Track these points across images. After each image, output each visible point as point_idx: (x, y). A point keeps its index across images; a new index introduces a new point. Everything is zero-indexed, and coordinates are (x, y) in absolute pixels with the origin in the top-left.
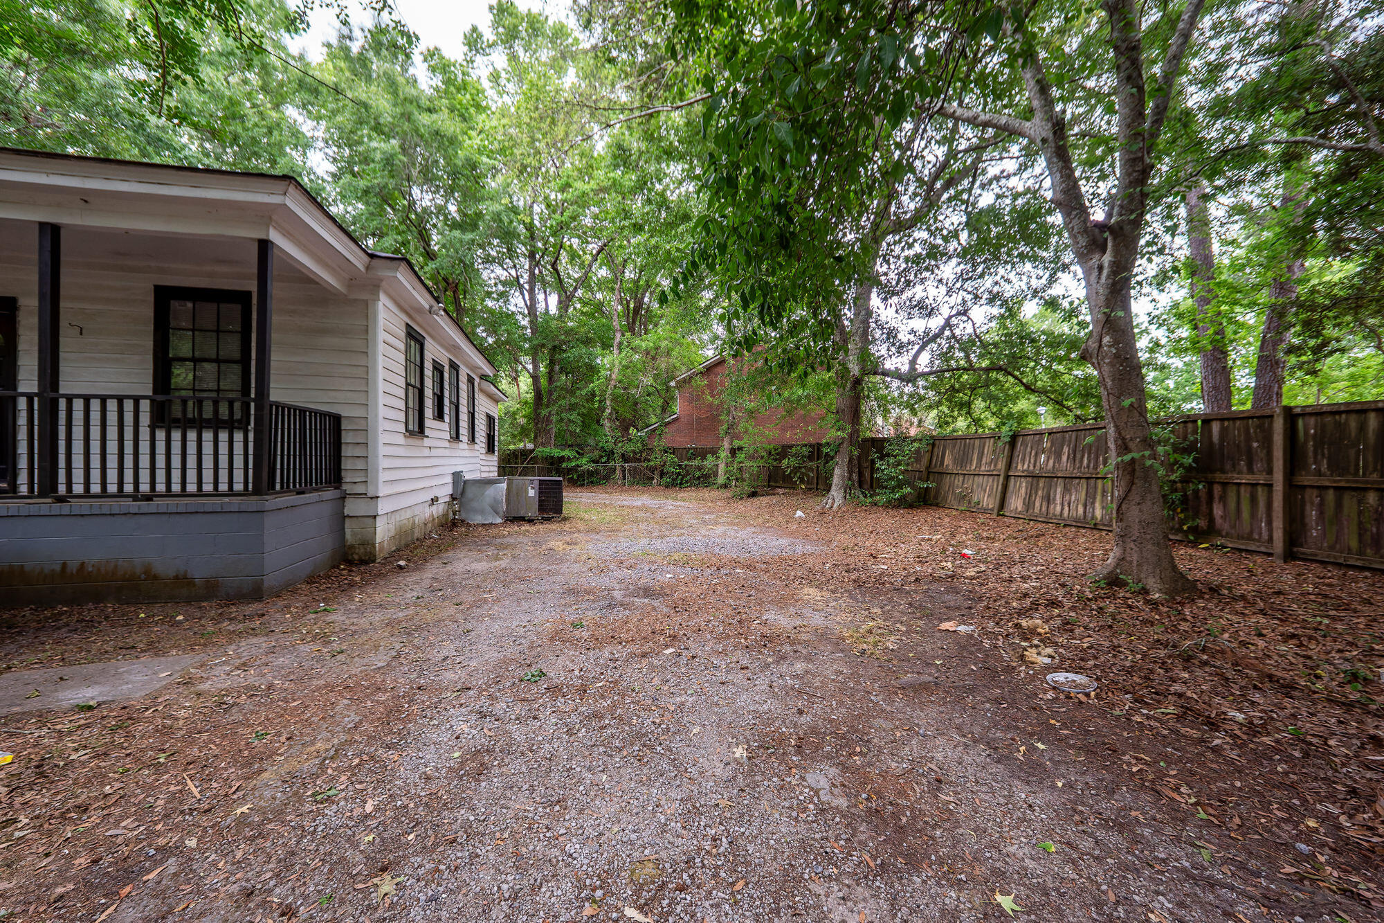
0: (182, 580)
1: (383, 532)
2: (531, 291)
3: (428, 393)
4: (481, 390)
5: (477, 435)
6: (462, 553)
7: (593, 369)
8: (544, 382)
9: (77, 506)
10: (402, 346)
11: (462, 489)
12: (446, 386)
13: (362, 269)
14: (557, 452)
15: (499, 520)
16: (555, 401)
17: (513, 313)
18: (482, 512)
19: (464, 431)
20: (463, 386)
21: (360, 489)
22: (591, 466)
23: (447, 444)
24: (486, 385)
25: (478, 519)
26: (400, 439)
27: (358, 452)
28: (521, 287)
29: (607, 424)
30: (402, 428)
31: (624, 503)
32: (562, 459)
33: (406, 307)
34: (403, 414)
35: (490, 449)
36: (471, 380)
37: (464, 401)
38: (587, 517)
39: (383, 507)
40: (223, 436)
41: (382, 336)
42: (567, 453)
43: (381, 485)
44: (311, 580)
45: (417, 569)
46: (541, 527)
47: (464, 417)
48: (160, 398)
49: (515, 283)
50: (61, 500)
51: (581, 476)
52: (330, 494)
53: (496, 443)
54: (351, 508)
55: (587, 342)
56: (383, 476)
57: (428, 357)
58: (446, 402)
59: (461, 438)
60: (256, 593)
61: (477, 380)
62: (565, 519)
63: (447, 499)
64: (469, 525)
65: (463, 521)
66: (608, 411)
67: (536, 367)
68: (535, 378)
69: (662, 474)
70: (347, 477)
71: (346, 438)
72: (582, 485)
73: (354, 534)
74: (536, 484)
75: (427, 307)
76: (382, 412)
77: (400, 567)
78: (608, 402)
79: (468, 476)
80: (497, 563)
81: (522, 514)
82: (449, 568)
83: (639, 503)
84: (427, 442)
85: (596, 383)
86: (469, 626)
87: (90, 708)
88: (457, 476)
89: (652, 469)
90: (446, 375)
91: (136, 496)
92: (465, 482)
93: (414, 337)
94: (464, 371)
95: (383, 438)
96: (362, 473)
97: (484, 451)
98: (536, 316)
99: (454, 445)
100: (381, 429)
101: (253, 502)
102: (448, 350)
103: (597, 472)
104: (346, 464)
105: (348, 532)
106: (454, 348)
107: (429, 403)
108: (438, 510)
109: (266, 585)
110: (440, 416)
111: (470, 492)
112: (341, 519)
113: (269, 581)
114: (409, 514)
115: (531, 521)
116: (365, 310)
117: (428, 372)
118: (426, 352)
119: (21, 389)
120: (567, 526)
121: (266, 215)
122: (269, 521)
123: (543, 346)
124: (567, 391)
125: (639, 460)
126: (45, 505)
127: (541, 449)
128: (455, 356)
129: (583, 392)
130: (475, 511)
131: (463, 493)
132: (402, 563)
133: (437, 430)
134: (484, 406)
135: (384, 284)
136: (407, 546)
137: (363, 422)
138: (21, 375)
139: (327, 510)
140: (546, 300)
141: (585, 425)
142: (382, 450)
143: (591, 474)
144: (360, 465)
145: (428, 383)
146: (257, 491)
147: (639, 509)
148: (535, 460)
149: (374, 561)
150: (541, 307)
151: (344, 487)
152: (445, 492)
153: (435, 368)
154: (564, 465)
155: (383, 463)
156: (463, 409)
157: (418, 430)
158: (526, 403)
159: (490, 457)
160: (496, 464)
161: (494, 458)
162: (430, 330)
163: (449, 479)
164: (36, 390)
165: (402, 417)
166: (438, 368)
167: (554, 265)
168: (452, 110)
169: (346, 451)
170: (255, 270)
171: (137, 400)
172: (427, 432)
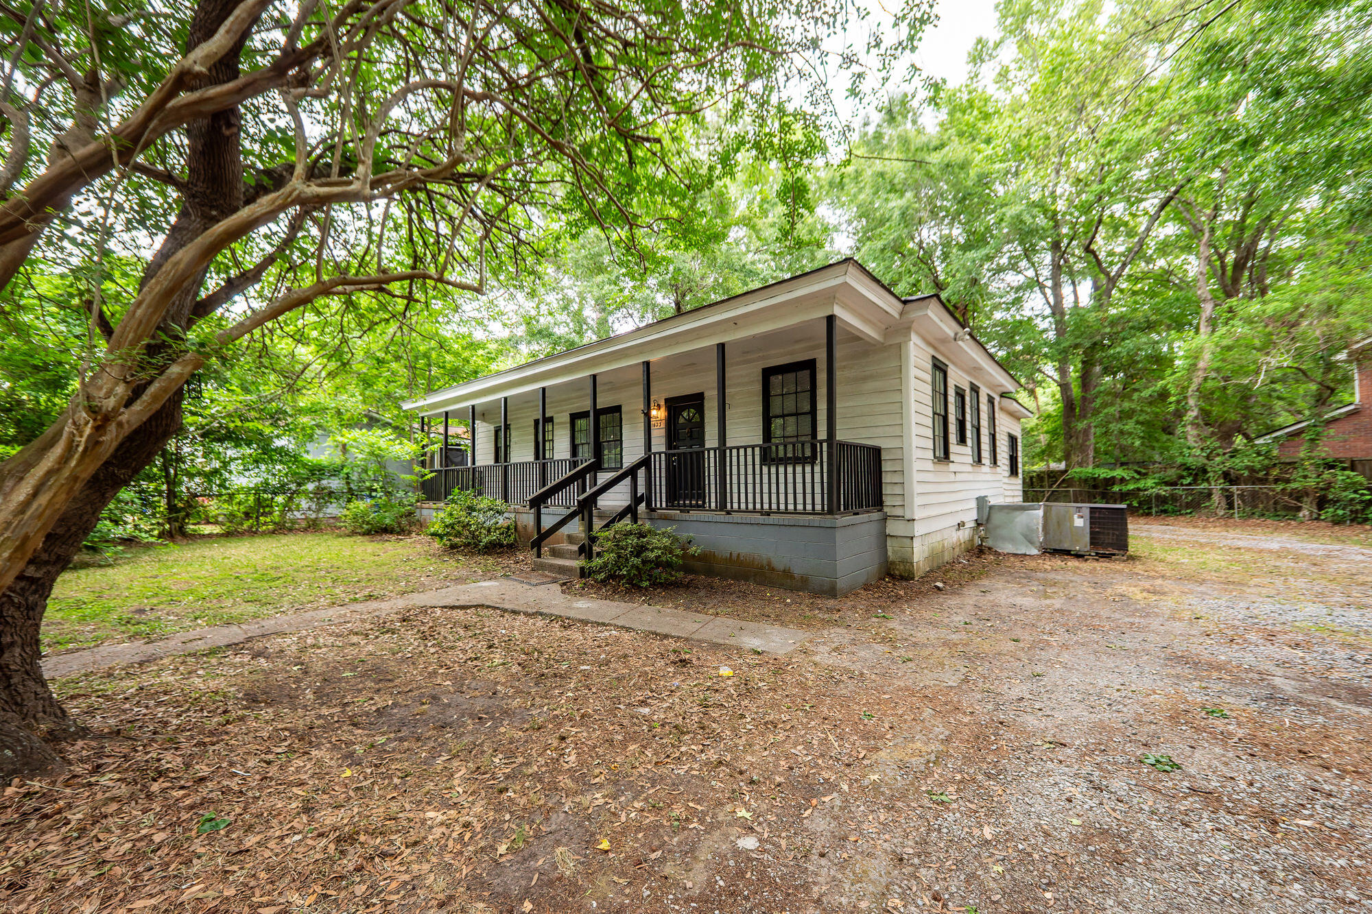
0: (787, 573)
1: (920, 554)
2: (1056, 287)
3: (952, 419)
4: (1001, 409)
5: (999, 457)
6: (999, 583)
7: (1161, 362)
8: (1076, 391)
9: (736, 517)
10: (929, 378)
11: (987, 515)
12: (968, 409)
13: (897, 316)
14: (1104, 473)
15: (1035, 552)
16: (1096, 412)
17: (1030, 319)
18: (1012, 540)
19: (986, 454)
20: (984, 407)
21: (898, 512)
22: (1164, 491)
23: (970, 469)
24: (1006, 402)
25: (1008, 548)
26: (929, 466)
27: (896, 479)
28: (1042, 287)
29: (1192, 432)
30: (930, 455)
31: (1240, 544)
32: (1111, 481)
33: (932, 340)
34: (931, 442)
35: (1014, 471)
36: (991, 400)
37: (984, 423)
38: (1169, 558)
39: (919, 529)
40: (799, 469)
41: (913, 372)
42: (1119, 473)
43: (916, 509)
44: (866, 587)
45: (953, 593)
46: (1097, 565)
47: (985, 439)
48: (766, 445)
49: (1035, 283)
50: (728, 513)
51: (1148, 501)
52: (876, 516)
53: (1020, 465)
54: (893, 528)
55: (1149, 326)
56: (918, 501)
57: (951, 383)
58: (968, 426)
59: (984, 461)
60: (832, 592)
61: (997, 399)
62: (1132, 558)
63: (973, 524)
64: (997, 554)
65: (990, 549)
66: (1192, 414)
67: (1062, 371)
68: (1064, 387)
69: (1322, 503)
70: (888, 501)
71: (886, 467)
72: (1149, 514)
73: (894, 552)
74: (1087, 512)
75: (952, 335)
76: (916, 441)
77: (938, 588)
78: (1192, 402)
79: (993, 501)
80: (1048, 602)
81: (1066, 546)
82: (989, 597)
83: (1275, 546)
84: (952, 467)
85: (1171, 379)
86: (1038, 670)
87: (759, 653)
88: (981, 501)
89: (1299, 495)
90: (968, 399)
91: (762, 513)
92: (991, 507)
93: (939, 368)
94: (984, 392)
95: (917, 465)
96: (899, 498)
97: (1007, 474)
98: (1063, 314)
99: (977, 469)
100: (914, 458)
101: (828, 520)
102: (969, 373)
103: (1174, 498)
104: (887, 490)
105: (889, 549)
106: (976, 370)
107: (953, 428)
108: (964, 534)
109: (839, 586)
110: (962, 440)
111: (997, 518)
112: (884, 537)
113: (841, 584)
114: (938, 537)
115: (1079, 556)
116: (897, 351)
117: (952, 398)
118: (949, 380)
119: (707, 446)
120: (1139, 568)
121: (830, 296)
122: (839, 535)
123: (1076, 346)
124: (1116, 395)
125: (1263, 481)
126: (721, 516)
127: (1078, 469)
128: (975, 377)
129: (1146, 393)
130: (1004, 539)
131: (988, 519)
132: (940, 584)
133: (961, 454)
134: (1005, 426)
135: (915, 325)
136: (939, 568)
137: (899, 451)
138: (707, 437)
139: (873, 528)
140: (1075, 292)
141: (1149, 438)
142: (917, 477)
143: (1161, 500)
144: (898, 490)
145: (952, 409)
146: (830, 512)
147: (1279, 554)
148: (1069, 482)
149: (913, 579)
150: (1068, 302)
151: (885, 509)
152: (970, 517)
153: (957, 393)
154: (1116, 488)
155: (918, 488)
156: (985, 432)
157: (945, 456)
158: (1049, 416)
159: (1013, 480)
160: (1020, 487)
161: (1018, 482)
162: (952, 357)
163: (973, 504)
164: (716, 445)
165: (930, 444)
166: (960, 394)
167: (1087, 249)
168: (961, 134)
169: (886, 478)
170: (825, 341)
171: (753, 447)
172: (952, 457)
